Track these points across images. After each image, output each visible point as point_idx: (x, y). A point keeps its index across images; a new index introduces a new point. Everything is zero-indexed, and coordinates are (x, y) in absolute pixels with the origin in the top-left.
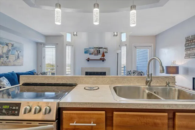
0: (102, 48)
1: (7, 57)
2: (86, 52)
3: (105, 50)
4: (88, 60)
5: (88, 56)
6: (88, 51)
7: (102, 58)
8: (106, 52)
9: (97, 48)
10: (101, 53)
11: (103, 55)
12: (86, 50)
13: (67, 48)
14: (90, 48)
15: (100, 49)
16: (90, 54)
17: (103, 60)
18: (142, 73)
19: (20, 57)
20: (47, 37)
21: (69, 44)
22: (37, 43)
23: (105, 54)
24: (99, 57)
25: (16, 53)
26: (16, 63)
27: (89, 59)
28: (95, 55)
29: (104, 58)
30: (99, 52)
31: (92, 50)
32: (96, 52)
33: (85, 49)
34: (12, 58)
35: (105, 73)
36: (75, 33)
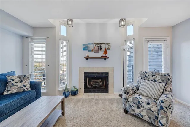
0: (104, 44)
2: (85, 49)
3: (107, 46)
4: (87, 58)
5: (87, 53)
7: (104, 55)
8: (109, 49)
9: (98, 43)
10: (103, 49)
11: (106, 52)
12: (84, 46)
13: (61, 43)
14: (89, 44)
15: (101, 45)
16: (89, 51)
17: (105, 58)
20: (34, 29)
21: (63, 38)
22: (23, 37)
23: (108, 51)
24: (101, 54)
27: (88, 56)
28: (96, 52)
29: (107, 55)
31: (92, 47)
32: (96, 48)
33: (83, 45)
35: (108, 73)
36: (70, 23)
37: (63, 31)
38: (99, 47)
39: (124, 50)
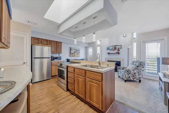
0: (118, 46)
1: (74, 54)
2: (107, 49)
3: (120, 47)
4: (109, 54)
6: (109, 48)
7: (118, 52)
8: (121, 48)
9: (115, 46)
10: (117, 48)
13: (98, 48)
14: (110, 46)
15: (116, 47)
16: (110, 50)
17: (119, 53)
18: (142, 62)
19: (79, 54)
21: (99, 46)
22: (86, 47)
23: (120, 49)
24: (116, 51)
25: (77, 52)
26: (77, 56)
27: (109, 53)
28: (113, 50)
29: (119, 52)
30: (116, 49)
31: (111, 48)
32: (114, 49)
33: (107, 47)
34: (76, 54)
37: (98, 43)
39: (128, 49)
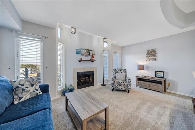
0: (91, 50)
2: (77, 53)
3: (93, 53)
5: (80, 57)
6: (79, 51)
7: (92, 59)
8: (95, 55)
9: (88, 50)
10: (91, 54)
11: (93, 57)
12: (78, 51)
14: (81, 49)
15: (90, 51)
16: (82, 55)
17: (92, 61)
24: (89, 58)
27: (81, 59)
28: (86, 56)
29: (94, 59)
30: (89, 54)
31: (83, 52)
32: (87, 54)
33: (77, 49)
35: (93, 72)
36: (73, 30)
38: (88, 52)
39: (104, 56)
